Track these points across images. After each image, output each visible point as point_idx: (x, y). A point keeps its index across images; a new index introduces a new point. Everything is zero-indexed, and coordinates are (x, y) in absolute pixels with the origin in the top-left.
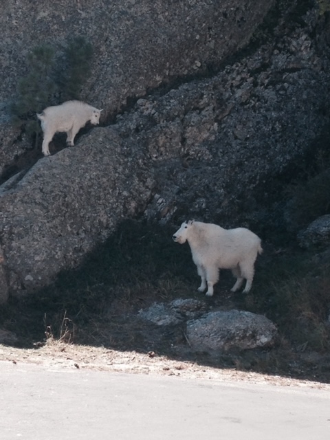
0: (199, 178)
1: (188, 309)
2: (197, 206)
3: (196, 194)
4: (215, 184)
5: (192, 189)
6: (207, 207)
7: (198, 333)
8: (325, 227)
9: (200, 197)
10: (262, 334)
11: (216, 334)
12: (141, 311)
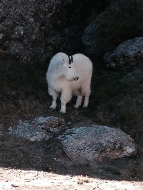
0: (13, 8)
1: (51, 125)
2: (17, 33)
3: (14, 22)
4: (27, 14)
5: (10, 18)
6: (25, 34)
7: (74, 147)
8: (132, 50)
9: (18, 25)
10: (127, 146)
11: (90, 148)
12: (10, 129)
